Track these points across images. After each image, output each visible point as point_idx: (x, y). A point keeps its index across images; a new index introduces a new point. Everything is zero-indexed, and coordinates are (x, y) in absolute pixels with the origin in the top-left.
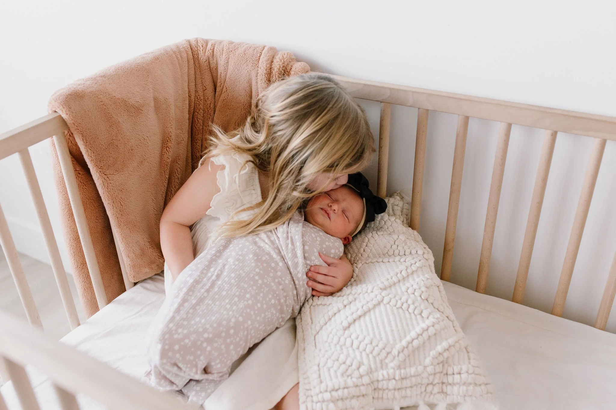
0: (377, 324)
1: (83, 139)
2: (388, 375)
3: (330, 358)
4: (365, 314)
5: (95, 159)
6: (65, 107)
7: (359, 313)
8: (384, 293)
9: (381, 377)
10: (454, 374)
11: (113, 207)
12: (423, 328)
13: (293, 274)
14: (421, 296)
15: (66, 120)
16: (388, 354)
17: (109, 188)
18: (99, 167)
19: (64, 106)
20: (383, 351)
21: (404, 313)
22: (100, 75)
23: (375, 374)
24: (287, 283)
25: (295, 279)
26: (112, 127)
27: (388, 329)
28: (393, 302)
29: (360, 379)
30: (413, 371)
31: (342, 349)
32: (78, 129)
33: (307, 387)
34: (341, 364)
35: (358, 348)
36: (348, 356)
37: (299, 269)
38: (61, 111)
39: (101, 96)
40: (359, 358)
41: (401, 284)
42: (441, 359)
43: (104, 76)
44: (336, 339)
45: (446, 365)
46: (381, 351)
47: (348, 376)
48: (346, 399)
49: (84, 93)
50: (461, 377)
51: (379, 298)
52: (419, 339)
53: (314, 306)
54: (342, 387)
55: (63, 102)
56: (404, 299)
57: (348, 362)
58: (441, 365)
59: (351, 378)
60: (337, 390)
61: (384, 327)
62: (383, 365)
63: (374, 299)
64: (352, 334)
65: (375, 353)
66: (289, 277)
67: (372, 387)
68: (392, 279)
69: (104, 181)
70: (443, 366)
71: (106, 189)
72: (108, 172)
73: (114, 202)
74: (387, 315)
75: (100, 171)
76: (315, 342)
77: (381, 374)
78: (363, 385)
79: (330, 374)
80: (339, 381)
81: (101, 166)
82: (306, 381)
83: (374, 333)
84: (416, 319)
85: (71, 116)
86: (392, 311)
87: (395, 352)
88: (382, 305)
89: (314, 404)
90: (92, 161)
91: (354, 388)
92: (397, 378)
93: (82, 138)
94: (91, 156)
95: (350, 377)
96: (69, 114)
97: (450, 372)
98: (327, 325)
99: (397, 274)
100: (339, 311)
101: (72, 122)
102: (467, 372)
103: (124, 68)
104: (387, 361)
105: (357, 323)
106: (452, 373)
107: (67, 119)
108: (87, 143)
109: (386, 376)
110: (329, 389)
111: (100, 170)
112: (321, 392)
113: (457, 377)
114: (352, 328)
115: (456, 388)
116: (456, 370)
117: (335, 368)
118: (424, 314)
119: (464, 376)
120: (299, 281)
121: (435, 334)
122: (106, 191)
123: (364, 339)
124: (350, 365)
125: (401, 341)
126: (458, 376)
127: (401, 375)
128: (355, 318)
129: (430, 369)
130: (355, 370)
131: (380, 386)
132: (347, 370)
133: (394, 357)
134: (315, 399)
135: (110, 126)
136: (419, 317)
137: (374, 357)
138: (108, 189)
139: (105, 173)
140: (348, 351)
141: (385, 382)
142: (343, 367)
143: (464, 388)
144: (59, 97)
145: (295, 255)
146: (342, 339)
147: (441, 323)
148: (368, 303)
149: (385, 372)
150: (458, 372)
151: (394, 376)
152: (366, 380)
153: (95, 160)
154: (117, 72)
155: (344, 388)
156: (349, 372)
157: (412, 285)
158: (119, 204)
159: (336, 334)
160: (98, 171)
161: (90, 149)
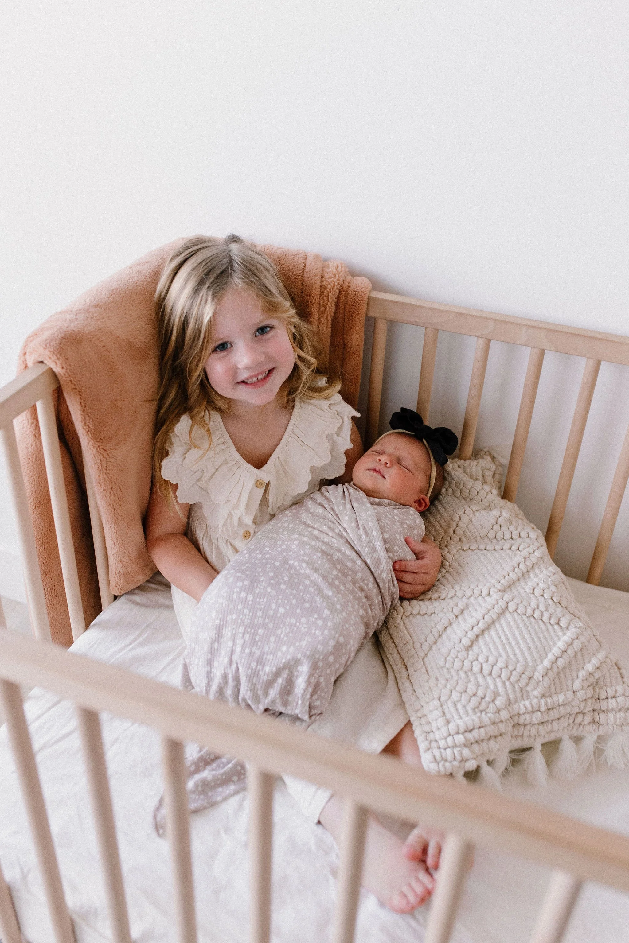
0: (508, 640)
1: (81, 402)
2: (532, 706)
3: (455, 689)
4: (488, 628)
5: (94, 429)
6: (61, 357)
7: (481, 625)
8: (507, 597)
9: (523, 710)
10: (607, 698)
11: (110, 495)
12: (566, 642)
13: (376, 574)
14: (552, 599)
15: (59, 376)
16: (530, 678)
17: (108, 469)
18: (98, 440)
19: (58, 356)
20: (523, 676)
21: (538, 623)
22: (92, 304)
23: (516, 706)
24: (371, 587)
25: (378, 581)
26: (117, 382)
27: (522, 645)
28: (521, 610)
29: (497, 715)
30: (561, 698)
31: (468, 676)
32: (76, 389)
33: (427, 728)
34: (471, 697)
35: (491, 674)
36: (478, 685)
37: (381, 567)
38: (54, 363)
39: (103, 338)
40: (492, 687)
41: (522, 583)
42: (591, 680)
43: (98, 304)
44: (458, 664)
45: (597, 688)
46: (520, 676)
47: (481, 711)
48: (483, 740)
49: (82, 335)
50: (616, 700)
51: (502, 604)
52: (564, 657)
53: (406, 617)
54: (477, 725)
55: (57, 350)
56: (533, 604)
57: (480, 693)
58: (591, 688)
59: (486, 713)
60: (470, 731)
61: (518, 644)
62: (523, 693)
63: (496, 606)
64: (478, 655)
65: (513, 679)
66: (371, 579)
67: (511, 723)
68: (509, 575)
69: (102, 460)
70: (594, 688)
71: (104, 471)
72: (108, 447)
73: (112, 488)
74: (518, 627)
75: (99, 446)
76: (426, 668)
77: (523, 705)
78: (502, 721)
79: (457, 710)
80: (472, 719)
81: (101, 439)
82: (423, 721)
83: (507, 653)
84: (554, 629)
85: (68, 370)
86: (523, 621)
87: (538, 675)
88: (508, 615)
89: (443, 751)
90: (89, 433)
91: (492, 726)
92: (543, 709)
93: (80, 400)
94: (88, 426)
95: (484, 713)
96: (65, 368)
97: (603, 696)
98: (438, 644)
99: (514, 568)
100: (451, 624)
101: (69, 379)
102: (624, 695)
103: (121, 292)
104: (528, 688)
105: (481, 640)
106: (606, 697)
107: (63, 375)
108: (85, 407)
109: (530, 708)
110: (461, 730)
111: (98, 444)
112: (450, 735)
113: (612, 702)
114: (475, 648)
115: (611, 716)
116: (611, 693)
117: (463, 702)
118: (563, 623)
119: (620, 700)
120: (384, 584)
121: (581, 649)
122: (103, 473)
123: (497, 661)
124: (483, 697)
125: (542, 661)
126: (614, 700)
127: (547, 705)
128: (477, 634)
129: (581, 695)
130: (489, 703)
131: (521, 721)
132: (480, 704)
133: (538, 683)
134: (442, 743)
135: (115, 381)
136: (556, 627)
137: (512, 685)
138: (106, 470)
139: (105, 449)
140: (476, 678)
141: (527, 716)
142: (474, 701)
143: (622, 714)
144: (50, 343)
145: (374, 550)
146: (467, 663)
147: (585, 634)
148: (489, 612)
149: (527, 703)
150: (612, 696)
151: (539, 707)
152: (504, 715)
153: (93, 431)
154: (114, 298)
155: (480, 727)
156: (483, 705)
157: (538, 585)
158: (119, 490)
159: (457, 657)
160: (96, 446)
161: (89, 416)
